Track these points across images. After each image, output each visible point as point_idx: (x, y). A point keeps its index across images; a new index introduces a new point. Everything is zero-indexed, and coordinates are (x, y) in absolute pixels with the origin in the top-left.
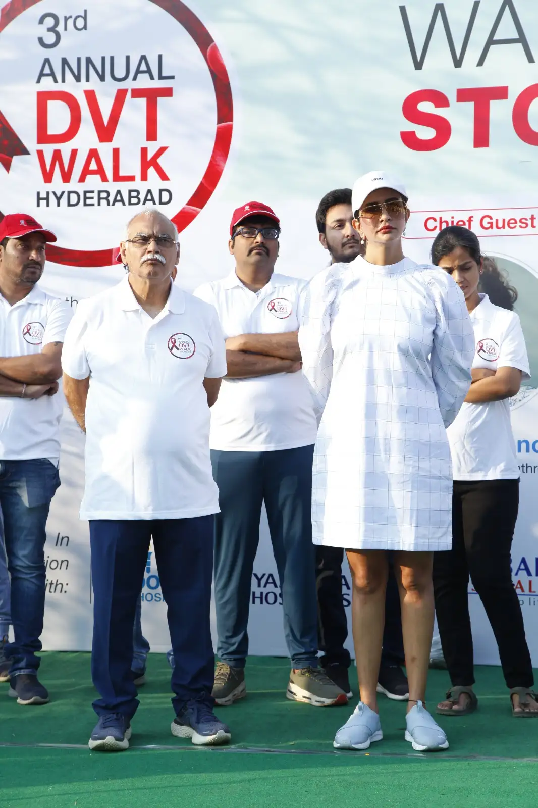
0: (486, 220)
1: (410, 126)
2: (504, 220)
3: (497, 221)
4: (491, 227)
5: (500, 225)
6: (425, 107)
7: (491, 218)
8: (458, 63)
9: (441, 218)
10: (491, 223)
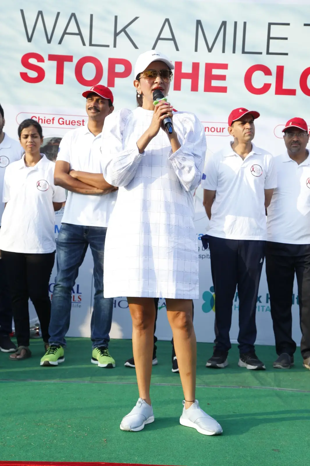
0: (61, 120)
1: (25, 70)
2: (69, 121)
3: (66, 121)
4: (63, 124)
5: (68, 123)
6: (33, 61)
7: (63, 119)
8: (49, 41)
9: (39, 117)
10: (63, 122)
